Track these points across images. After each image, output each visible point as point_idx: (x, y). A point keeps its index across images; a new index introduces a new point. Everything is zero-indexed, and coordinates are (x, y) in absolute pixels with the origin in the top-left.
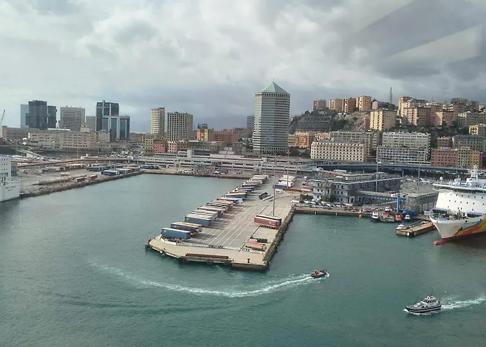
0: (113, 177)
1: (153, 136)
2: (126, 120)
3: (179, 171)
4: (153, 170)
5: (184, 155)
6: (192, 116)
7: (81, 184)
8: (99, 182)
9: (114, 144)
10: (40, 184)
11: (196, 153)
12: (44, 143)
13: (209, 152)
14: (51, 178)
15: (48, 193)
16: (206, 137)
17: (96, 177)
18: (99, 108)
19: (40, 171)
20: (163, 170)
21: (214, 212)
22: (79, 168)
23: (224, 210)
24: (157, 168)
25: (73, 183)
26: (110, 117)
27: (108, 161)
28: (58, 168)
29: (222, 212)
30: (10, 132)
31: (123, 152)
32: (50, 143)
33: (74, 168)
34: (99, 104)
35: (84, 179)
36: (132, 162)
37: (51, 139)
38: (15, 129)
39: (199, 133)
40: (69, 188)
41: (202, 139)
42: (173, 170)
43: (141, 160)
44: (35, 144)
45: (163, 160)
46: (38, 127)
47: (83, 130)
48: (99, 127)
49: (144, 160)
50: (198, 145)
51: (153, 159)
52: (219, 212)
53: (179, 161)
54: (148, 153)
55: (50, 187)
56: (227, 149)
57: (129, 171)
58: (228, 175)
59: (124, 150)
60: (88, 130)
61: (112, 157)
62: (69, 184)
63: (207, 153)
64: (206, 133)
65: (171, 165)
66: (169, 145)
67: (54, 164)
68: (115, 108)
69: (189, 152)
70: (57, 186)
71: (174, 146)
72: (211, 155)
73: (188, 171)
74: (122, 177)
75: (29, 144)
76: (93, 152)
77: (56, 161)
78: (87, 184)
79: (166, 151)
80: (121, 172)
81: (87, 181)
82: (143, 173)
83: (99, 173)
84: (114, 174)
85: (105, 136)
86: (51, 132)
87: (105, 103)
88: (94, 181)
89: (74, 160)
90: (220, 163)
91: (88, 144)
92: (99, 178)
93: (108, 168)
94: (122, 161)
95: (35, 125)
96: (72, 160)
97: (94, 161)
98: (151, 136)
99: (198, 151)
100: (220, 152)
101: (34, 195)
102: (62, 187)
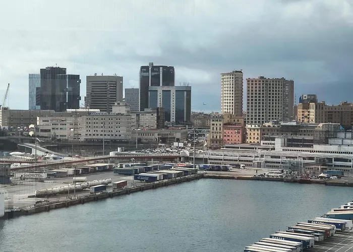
0: (152, 185)
1: (222, 117)
2: (185, 93)
3: (259, 173)
4: (218, 171)
5: (271, 146)
6: (292, 82)
7: (100, 196)
8: (129, 192)
9: (164, 131)
10: (38, 196)
11: (290, 143)
12: (59, 133)
13: (311, 141)
14: (57, 186)
15: (48, 209)
16: (312, 116)
17: (125, 183)
18: (145, 74)
19: (44, 175)
20: (235, 172)
21: (296, 243)
22: (103, 170)
23: (317, 239)
24: (226, 169)
25: (88, 194)
26: (160, 89)
27: (150, 158)
28: (71, 171)
29: (312, 243)
30: (14, 117)
31: (176, 144)
32: (66, 132)
33: (95, 171)
34: (144, 69)
35: (104, 188)
36: (187, 159)
37: (68, 126)
38: (20, 112)
39: (300, 111)
40: (82, 202)
41: (306, 120)
42: (250, 172)
43: (201, 156)
44: (45, 134)
45: (235, 155)
46: (53, 107)
47: (116, 110)
48: (144, 105)
49: (207, 156)
50: (295, 130)
51: (220, 154)
52: (305, 243)
53: (262, 156)
54: (215, 145)
55: (52, 200)
56: (342, 135)
57: (178, 175)
58: (343, 180)
59: (178, 140)
60: (123, 110)
61: (158, 152)
62: (82, 195)
63: (309, 144)
64: (312, 111)
65: (249, 164)
66: (248, 132)
67: (68, 165)
68: (169, 74)
69: (278, 142)
70: (63, 199)
71: (256, 132)
72: (316, 147)
73: (275, 173)
74: (166, 185)
75: (37, 134)
76: (127, 144)
77: (74, 159)
78: (111, 196)
79: (244, 141)
80: (165, 176)
81: (110, 191)
82: (202, 177)
83: (131, 178)
84: (154, 179)
85: (149, 119)
86: (71, 115)
87: (153, 67)
88: (122, 191)
89: (99, 157)
90: (330, 160)
91: (122, 132)
92: (129, 186)
93: (148, 170)
94: (171, 159)
95: (49, 105)
96: (96, 157)
97: (128, 159)
98: (219, 118)
99: (293, 140)
100: (330, 141)
101: (26, 213)
102: (69, 201)
